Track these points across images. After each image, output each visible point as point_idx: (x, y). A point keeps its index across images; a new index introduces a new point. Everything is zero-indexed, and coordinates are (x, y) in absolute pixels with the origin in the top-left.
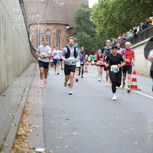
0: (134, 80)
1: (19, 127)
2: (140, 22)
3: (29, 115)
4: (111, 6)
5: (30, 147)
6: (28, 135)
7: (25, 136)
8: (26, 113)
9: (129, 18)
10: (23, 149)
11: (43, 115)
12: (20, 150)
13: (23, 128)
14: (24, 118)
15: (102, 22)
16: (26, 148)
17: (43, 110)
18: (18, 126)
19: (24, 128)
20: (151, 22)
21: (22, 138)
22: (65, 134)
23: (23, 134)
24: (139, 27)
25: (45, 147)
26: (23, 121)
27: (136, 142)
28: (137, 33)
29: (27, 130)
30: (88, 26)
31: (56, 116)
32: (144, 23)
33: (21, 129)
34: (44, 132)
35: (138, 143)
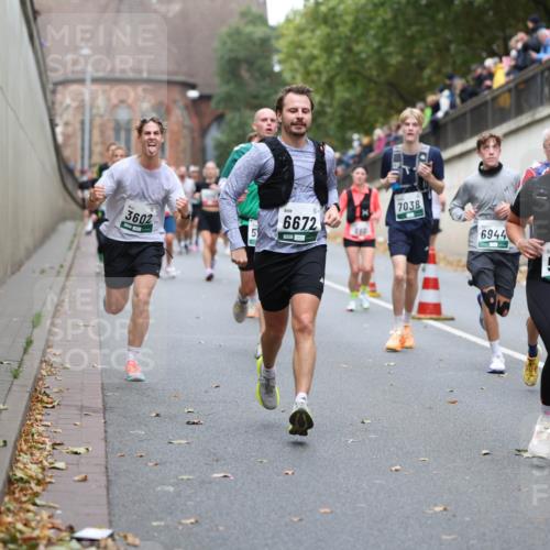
0: (431, 284)
1: (17, 450)
2: (451, 77)
3: (53, 407)
4: (349, 19)
5: (58, 522)
6: (48, 480)
7: (39, 483)
8: (42, 401)
9: (414, 61)
10: (33, 529)
11: (105, 409)
12: (21, 532)
13: (32, 454)
14: (36, 420)
15: (315, 77)
16: (44, 526)
17: (103, 389)
18: (15, 447)
19: (37, 453)
20: (491, 76)
21: (30, 492)
22: (185, 477)
23: (31, 477)
24: (446, 93)
25: (110, 524)
26: (34, 430)
27: (436, 505)
28: (440, 114)
29: (45, 463)
30: (264, 88)
31: (151, 412)
32: (467, 82)
33: (25, 458)
34: (106, 468)
35: (445, 509)
